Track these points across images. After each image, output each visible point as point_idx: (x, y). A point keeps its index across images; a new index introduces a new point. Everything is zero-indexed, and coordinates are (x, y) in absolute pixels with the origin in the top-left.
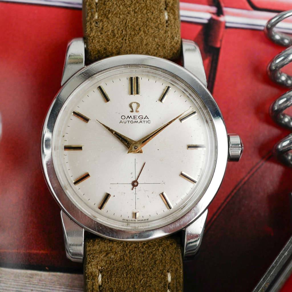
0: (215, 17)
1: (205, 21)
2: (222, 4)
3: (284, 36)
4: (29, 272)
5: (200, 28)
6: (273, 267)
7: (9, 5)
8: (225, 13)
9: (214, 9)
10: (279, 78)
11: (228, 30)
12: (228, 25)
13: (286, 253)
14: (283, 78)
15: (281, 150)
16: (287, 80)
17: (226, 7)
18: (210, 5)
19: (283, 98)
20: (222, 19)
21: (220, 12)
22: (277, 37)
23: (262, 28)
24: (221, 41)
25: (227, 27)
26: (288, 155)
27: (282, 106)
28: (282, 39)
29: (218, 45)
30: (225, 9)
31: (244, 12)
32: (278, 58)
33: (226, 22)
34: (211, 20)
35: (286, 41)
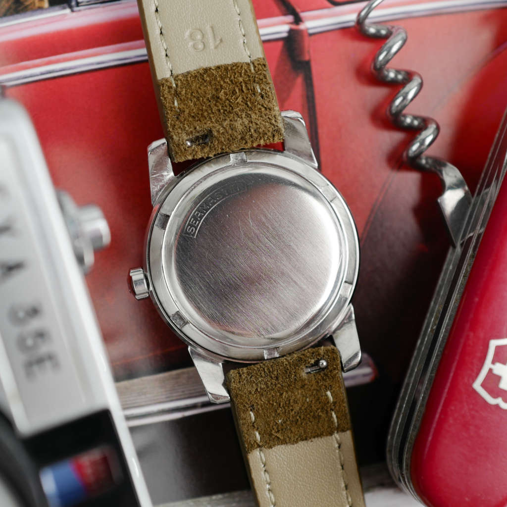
0: (294, 27)
1: (285, 35)
2: (298, 10)
3: (379, 27)
4: (174, 373)
5: (280, 44)
6: (441, 287)
7: (57, 80)
8: (304, 19)
9: (290, 18)
10: (387, 76)
11: (313, 38)
12: (311, 31)
13: (451, 267)
14: (392, 75)
15: (413, 155)
16: (396, 76)
17: (303, 11)
18: (285, 14)
19: (398, 98)
20: (302, 27)
21: (298, 20)
22: (372, 30)
23: (352, 24)
24: (309, 52)
25: (311, 35)
26: (421, 159)
27: (400, 107)
28: (378, 31)
29: (307, 58)
30: (302, 15)
31: (325, 11)
32: (380, 54)
33: (308, 29)
34: (291, 32)
35: (383, 32)
